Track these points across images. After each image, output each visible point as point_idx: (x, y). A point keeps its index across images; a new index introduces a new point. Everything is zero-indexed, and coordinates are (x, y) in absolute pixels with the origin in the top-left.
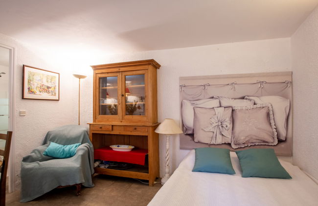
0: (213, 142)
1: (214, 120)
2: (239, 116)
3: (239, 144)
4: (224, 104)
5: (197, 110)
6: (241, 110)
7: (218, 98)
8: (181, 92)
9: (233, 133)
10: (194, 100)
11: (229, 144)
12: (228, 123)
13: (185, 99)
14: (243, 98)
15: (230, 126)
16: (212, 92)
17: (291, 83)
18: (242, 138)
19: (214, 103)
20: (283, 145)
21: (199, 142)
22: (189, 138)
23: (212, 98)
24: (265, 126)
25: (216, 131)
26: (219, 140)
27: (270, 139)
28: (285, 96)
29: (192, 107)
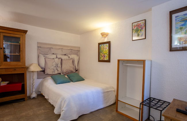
0: (54, 73)
1: (54, 64)
2: (64, 62)
3: (63, 73)
4: (58, 57)
5: (47, 59)
6: (64, 60)
7: (56, 54)
8: (38, 50)
9: (61, 69)
10: (45, 54)
11: (60, 74)
12: (59, 65)
13: (40, 53)
14: (65, 55)
15: (60, 66)
16: (53, 51)
17: (79, 51)
18: (65, 71)
19: (54, 56)
20: (77, 72)
21: (47, 74)
22: (42, 73)
23: (54, 54)
24: (72, 65)
25: (55, 68)
26: (56, 72)
27: (73, 70)
28: (78, 55)
29: (44, 58)
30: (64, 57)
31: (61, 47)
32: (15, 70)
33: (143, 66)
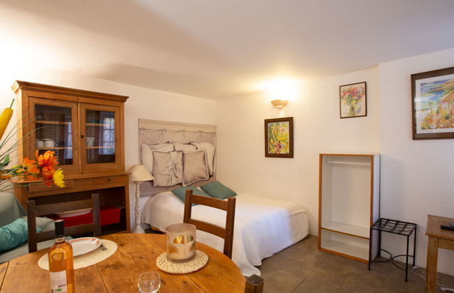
0: (169, 184)
1: (170, 164)
2: (187, 158)
3: (187, 183)
4: (177, 149)
5: (156, 154)
6: (188, 154)
7: (173, 143)
8: (139, 135)
9: (183, 174)
10: (153, 144)
11: (181, 184)
12: (180, 166)
13: (144, 143)
14: (190, 144)
15: (181, 168)
16: (168, 137)
17: (215, 133)
18: (189, 178)
19: (169, 148)
20: (211, 179)
21: (158, 186)
22: (149, 184)
23: (168, 142)
24: (202, 166)
25: (172, 173)
26: (174, 182)
27: (204, 175)
28: (212, 143)
29: (151, 151)
30: (188, 149)
31: (182, 128)
32: (109, 180)
33: (370, 164)
